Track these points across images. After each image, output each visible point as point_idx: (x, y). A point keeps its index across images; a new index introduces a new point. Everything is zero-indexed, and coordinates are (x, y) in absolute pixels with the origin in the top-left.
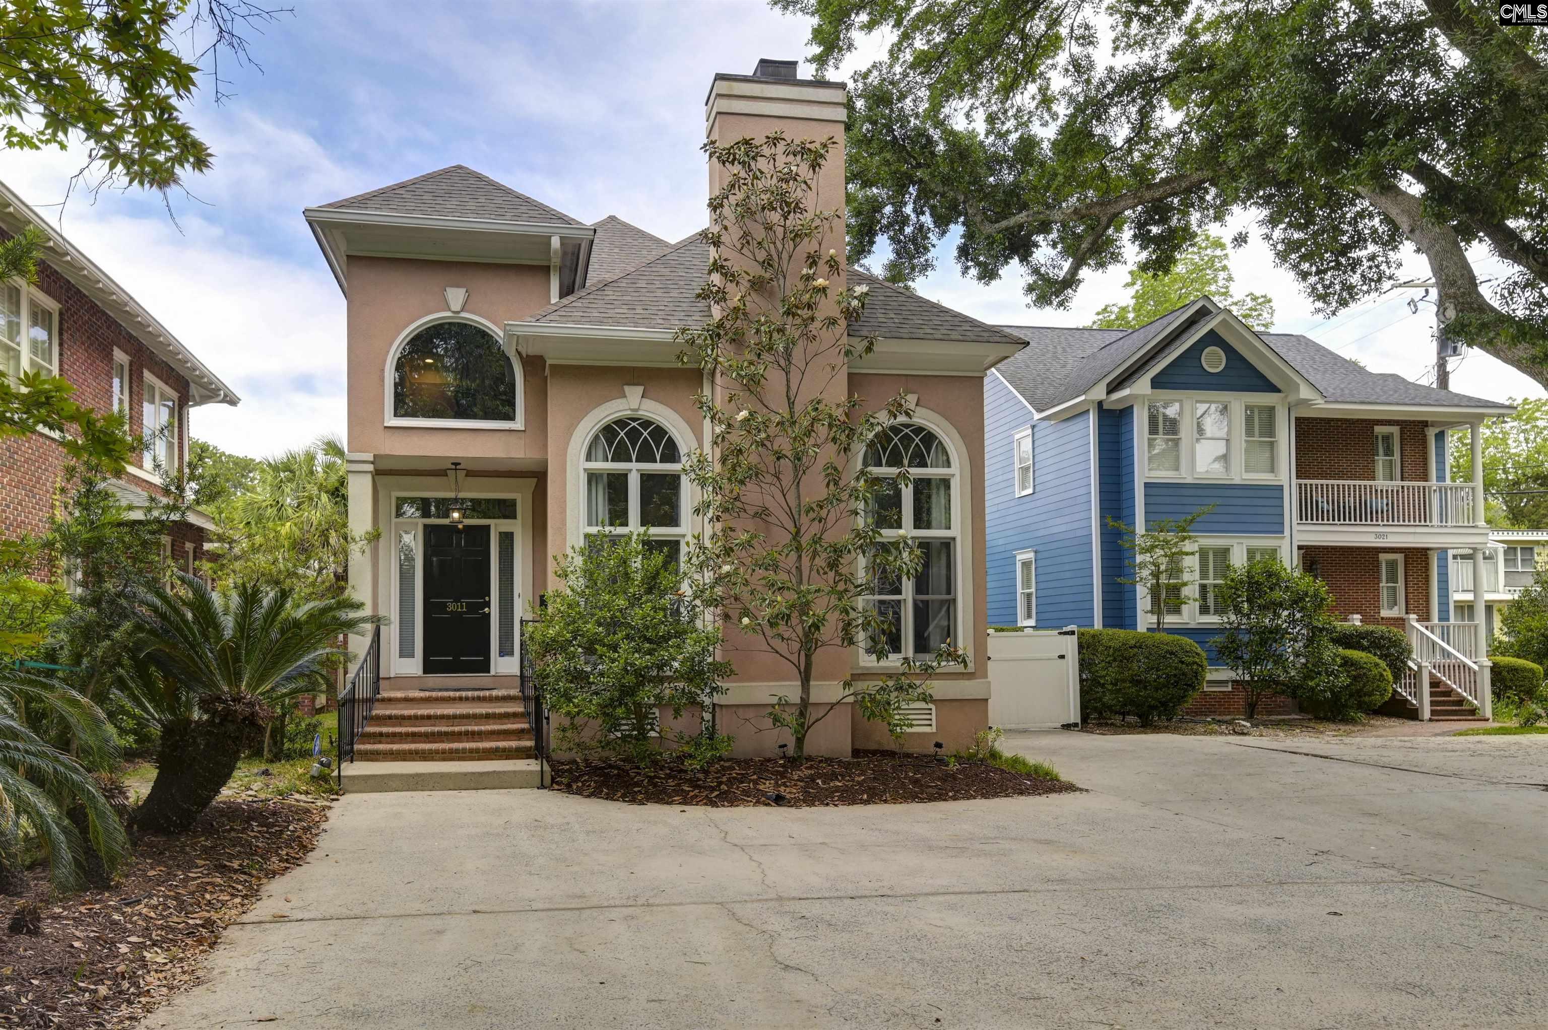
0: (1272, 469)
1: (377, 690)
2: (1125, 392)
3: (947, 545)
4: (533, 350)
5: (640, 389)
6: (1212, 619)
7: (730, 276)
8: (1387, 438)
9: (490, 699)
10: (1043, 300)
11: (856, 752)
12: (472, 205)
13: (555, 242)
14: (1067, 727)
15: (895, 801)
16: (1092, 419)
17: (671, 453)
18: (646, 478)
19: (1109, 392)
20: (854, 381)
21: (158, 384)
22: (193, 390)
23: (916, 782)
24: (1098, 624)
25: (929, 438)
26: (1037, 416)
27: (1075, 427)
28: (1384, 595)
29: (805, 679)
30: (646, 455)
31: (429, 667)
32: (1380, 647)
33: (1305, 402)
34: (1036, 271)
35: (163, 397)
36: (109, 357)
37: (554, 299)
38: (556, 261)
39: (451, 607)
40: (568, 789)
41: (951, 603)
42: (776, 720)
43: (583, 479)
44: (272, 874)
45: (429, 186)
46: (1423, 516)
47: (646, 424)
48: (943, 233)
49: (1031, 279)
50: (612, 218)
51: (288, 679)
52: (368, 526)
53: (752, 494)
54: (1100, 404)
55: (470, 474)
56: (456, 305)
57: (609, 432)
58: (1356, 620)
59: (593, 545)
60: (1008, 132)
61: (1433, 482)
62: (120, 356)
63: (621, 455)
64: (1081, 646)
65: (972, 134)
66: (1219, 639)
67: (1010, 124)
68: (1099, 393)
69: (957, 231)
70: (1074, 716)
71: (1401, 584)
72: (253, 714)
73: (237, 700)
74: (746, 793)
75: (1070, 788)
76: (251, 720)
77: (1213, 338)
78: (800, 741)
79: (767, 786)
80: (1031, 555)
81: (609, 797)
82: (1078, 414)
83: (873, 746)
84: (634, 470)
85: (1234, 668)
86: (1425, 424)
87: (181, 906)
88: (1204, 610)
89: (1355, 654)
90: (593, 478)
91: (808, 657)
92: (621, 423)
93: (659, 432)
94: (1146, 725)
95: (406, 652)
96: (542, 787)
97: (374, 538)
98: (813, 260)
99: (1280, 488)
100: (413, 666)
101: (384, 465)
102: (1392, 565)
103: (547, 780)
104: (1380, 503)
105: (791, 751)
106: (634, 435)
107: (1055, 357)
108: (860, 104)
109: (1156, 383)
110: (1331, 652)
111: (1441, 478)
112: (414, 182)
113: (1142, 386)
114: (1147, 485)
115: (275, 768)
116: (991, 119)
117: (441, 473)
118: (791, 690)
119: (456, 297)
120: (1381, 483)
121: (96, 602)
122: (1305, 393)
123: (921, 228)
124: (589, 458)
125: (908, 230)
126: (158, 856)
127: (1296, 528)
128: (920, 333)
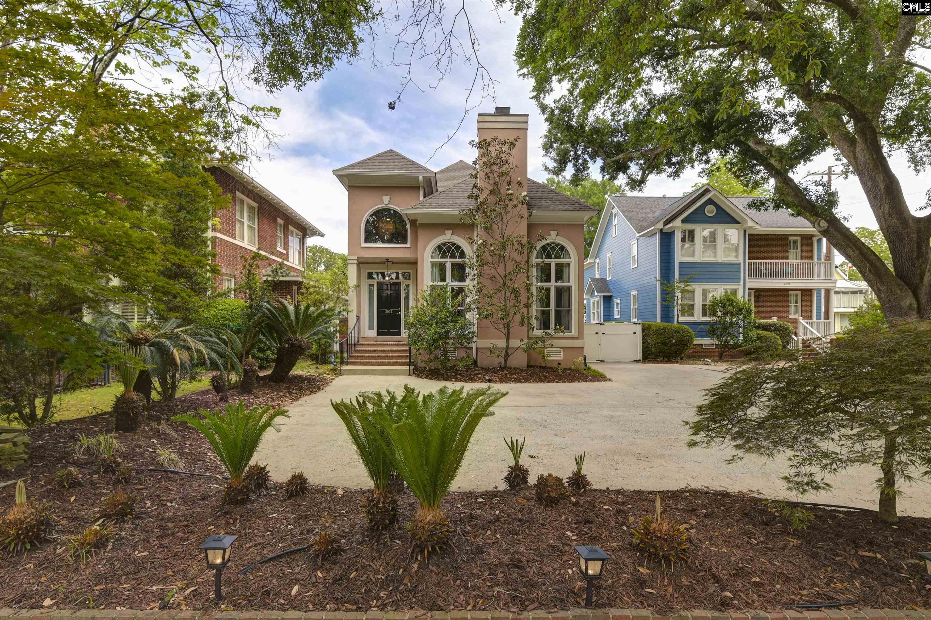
0: (736, 256)
1: (358, 341)
2: (670, 225)
3: (569, 288)
4: (413, 218)
5: (451, 232)
6: (707, 319)
7: (481, 190)
8: (795, 242)
9: (398, 345)
10: (633, 188)
11: (528, 366)
12: (392, 165)
13: (421, 178)
14: (637, 361)
15: (533, 382)
16: (658, 236)
17: (462, 255)
18: (453, 264)
19: (665, 225)
20: (530, 227)
21: (295, 230)
22: (308, 232)
23: (545, 376)
24: (659, 320)
25: (562, 248)
26: (638, 235)
27: (652, 239)
28: (792, 309)
29: (508, 339)
30: (453, 256)
31: (379, 333)
32: (779, 330)
33: (751, 228)
34: (629, 177)
35: (297, 235)
36: (276, 222)
37: (422, 198)
38: (421, 185)
39: (387, 312)
40: (418, 376)
41: (569, 311)
42: (491, 352)
43: (430, 265)
44: (305, 395)
45: (378, 159)
46: (810, 274)
47: (454, 244)
48: (595, 162)
49: (627, 180)
50: (461, 161)
51: (315, 334)
52: (355, 282)
53: (487, 270)
54: (662, 230)
55: (393, 263)
56: (386, 202)
57: (439, 247)
58: (775, 319)
59: (433, 288)
60: (620, 120)
61: (815, 260)
62: (280, 221)
63: (444, 256)
64: (643, 330)
65: (605, 121)
66: (708, 327)
67: (621, 117)
68: (660, 225)
69: (600, 162)
70: (639, 356)
71: (799, 304)
72: (301, 345)
73: (296, 340)
74: (479, 378)
75: (609, 380)
76: (300, 346)
77: (710, 202)
78: (506, 361)
79: (488, 377)
80: (636, 293)
81: (430, 379)
82: (652, 235)
83: (538, 364)
84: (448, 261)
85: (712, 338)
86: (813, 236)
87: (273, 400)
88: (704, 315)
89: (767, 334)
90: (433, 264)
91: (508, 330)
92: (444, 244)
93: (458, 247)
94: (669, 361)
95: (371, 328)
96: (410, 375)
97: (358, 286)
98: (509, 183)
99: (739, 264)
100: (373, 333)
101: (360, 260)
102: (797, 295)
103: (412, 372)
104: (789, 270)
105: (503, 365)
106: (449, 249)
107: (651, 210)
108: (556, 112)
109: (684, 221)
110: (754, 333)
111: (819, 258)
112: (373, 157)
113: (678, 222)
114: (680, 263)
115: (320, 367)
116: (613, 114)
117: (383, 263)
118: (501, 343)
119: (386, 199)
120: (792, 261)
121: (250, 307)
122: (750, 224)
123: (585, 160)
124: (432, 257)
125: (580, 161)
126: (271, 388)
127: (747, 280)
128: (557, 208)
